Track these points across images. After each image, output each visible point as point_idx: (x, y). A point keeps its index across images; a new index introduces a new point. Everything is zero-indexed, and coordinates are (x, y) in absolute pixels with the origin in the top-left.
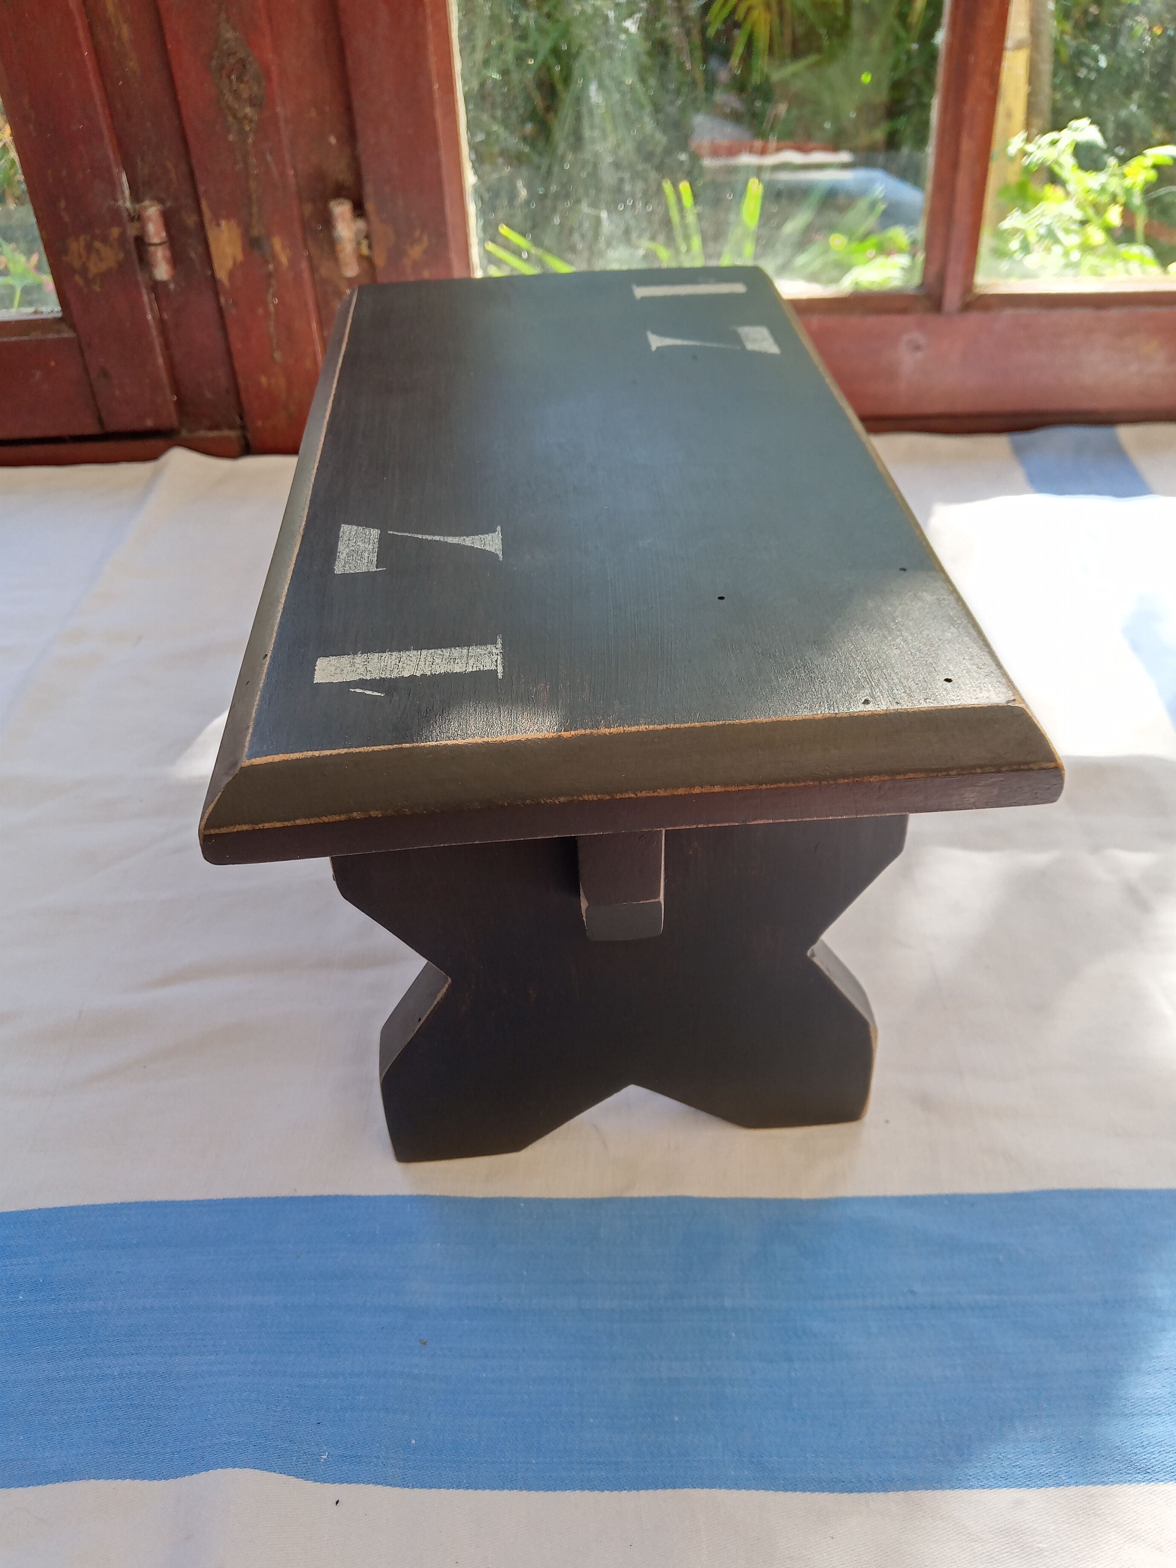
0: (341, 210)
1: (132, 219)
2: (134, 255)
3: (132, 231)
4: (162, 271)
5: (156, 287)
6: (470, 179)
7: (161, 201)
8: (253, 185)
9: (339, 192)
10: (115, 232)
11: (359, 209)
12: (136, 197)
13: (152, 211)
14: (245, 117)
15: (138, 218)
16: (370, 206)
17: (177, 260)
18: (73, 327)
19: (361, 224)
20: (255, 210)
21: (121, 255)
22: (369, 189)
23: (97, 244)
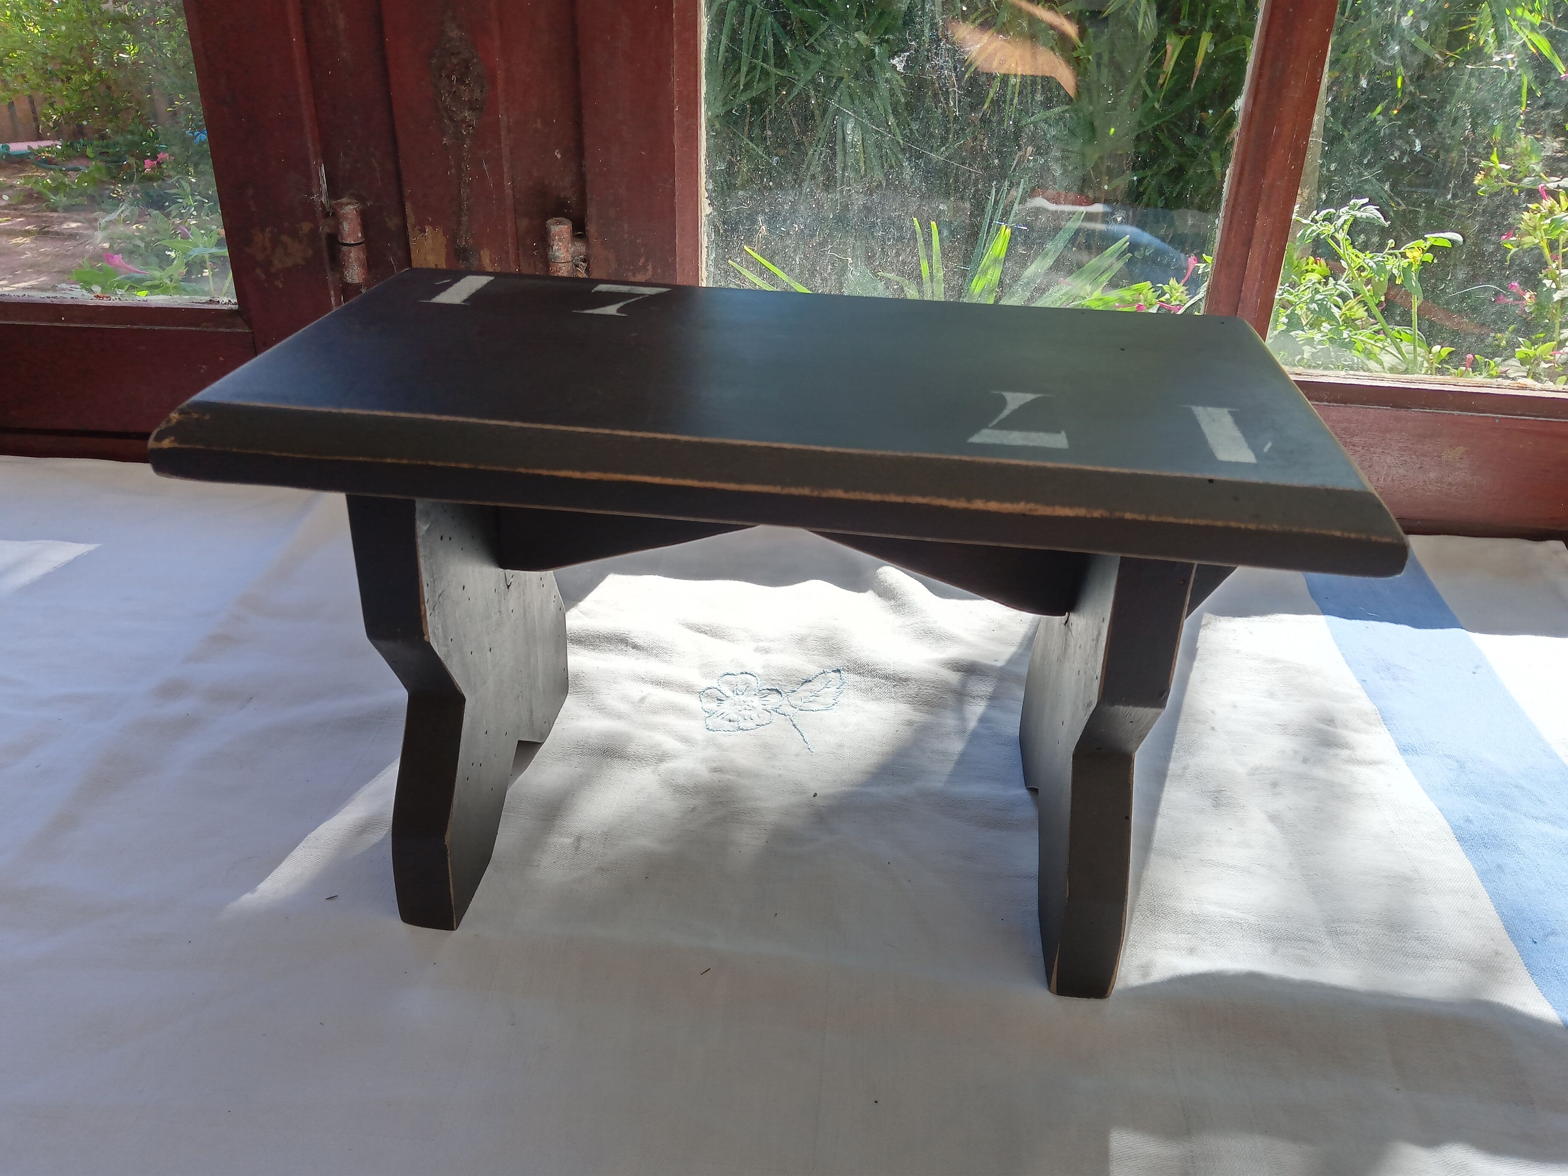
0: (560, 230)
1: (327, 215)
2: (325, 255)
3: (324, 229)
4: (355, 274)
5: (347, 290)
6: (706, 209)
7: (360, 199)
8: (465, 192)
9: (560, 210)
10: (306, 227)
11: (579, 232)
12: (334, 192)
13: (350, 210)
14: (463, 121)
15: (333, 215)
16: (592, 229)
17: (372, 264)
18: (249, 323)
19: (580, 247)
20: (464, 219)
21: (310, 253)
22: (592, 211)
23: (285, 238)
